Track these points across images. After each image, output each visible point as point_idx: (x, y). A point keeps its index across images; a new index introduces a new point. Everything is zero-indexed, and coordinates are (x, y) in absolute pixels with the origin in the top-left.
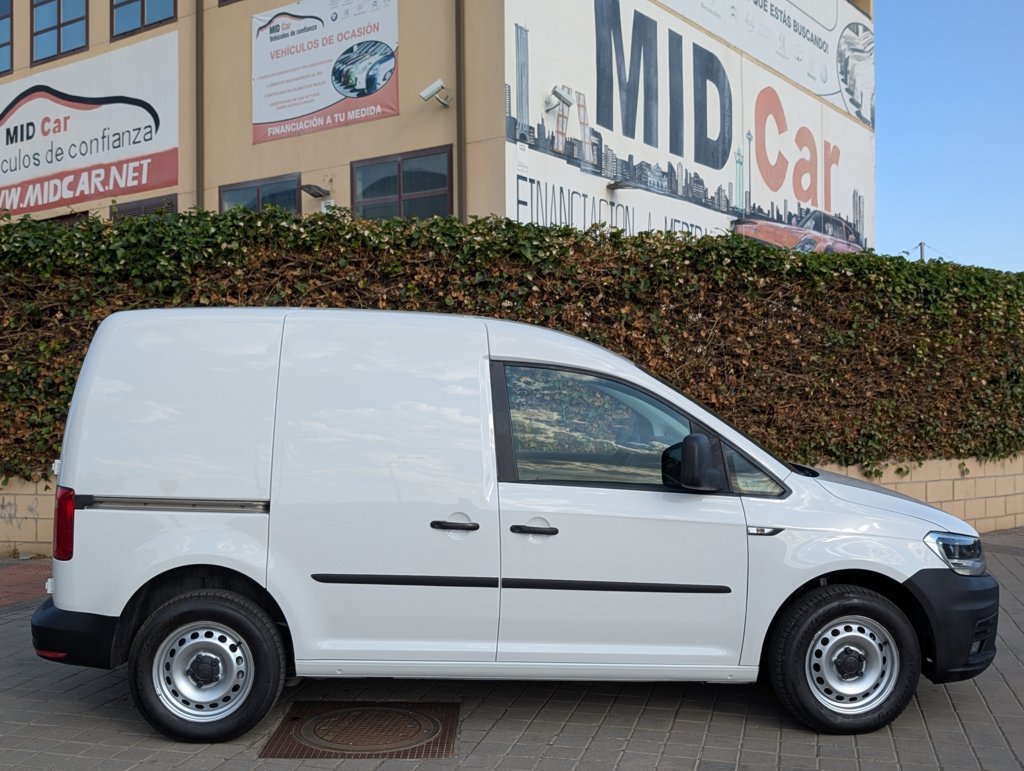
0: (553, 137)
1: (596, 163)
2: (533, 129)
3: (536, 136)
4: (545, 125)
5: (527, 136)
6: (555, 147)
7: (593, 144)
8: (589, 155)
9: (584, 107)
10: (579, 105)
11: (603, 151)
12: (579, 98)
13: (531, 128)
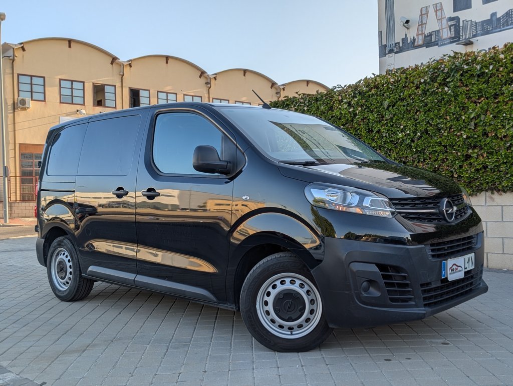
0: (414, 40)
1: (453, 36)
2: (399, 43)
3: (401, 45)
4: (408, 36)
5: (394, 48)
6: (416, 44)
7: (450, 27)
8: (446, 34)
9: (442, 9)
10: (436, 11)
11: (461, 25)
12: (436, 7)
13: (396, 44)
